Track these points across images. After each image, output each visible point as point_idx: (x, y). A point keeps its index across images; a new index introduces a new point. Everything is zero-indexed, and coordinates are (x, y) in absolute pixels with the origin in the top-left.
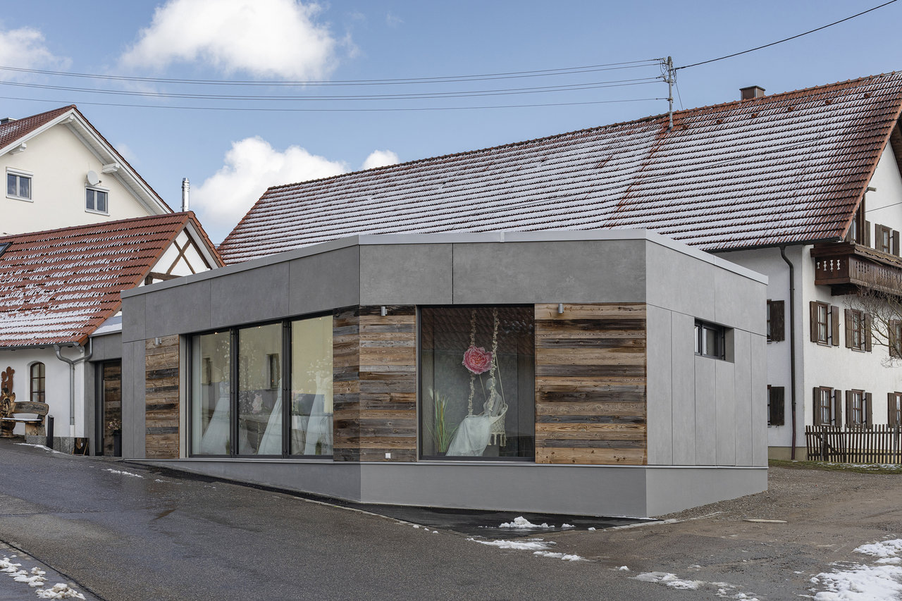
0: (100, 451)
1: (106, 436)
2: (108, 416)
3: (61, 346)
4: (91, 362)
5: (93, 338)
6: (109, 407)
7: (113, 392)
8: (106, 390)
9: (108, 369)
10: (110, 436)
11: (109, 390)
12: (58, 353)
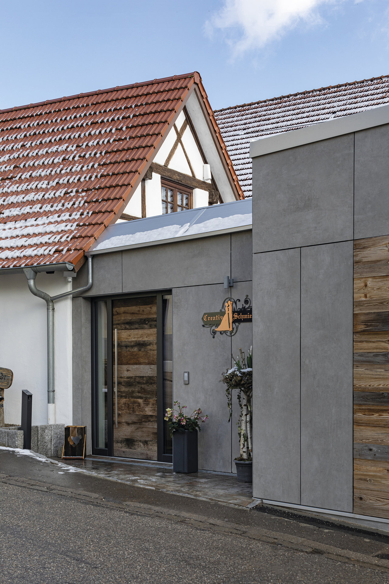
0: (102, 445)
1: (119, 423)
2: (123, 389)
3: (37, 271)
4: (86, 298)
5: (94, 257)
6: (126, 374)
7: (136, 349)
8: (119, 345)
9: (122, 309)
10: (128, 424)
11: (126, 346)
12: (32, 282)
